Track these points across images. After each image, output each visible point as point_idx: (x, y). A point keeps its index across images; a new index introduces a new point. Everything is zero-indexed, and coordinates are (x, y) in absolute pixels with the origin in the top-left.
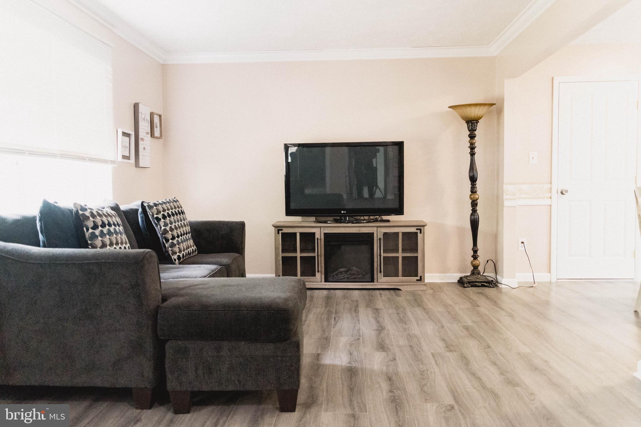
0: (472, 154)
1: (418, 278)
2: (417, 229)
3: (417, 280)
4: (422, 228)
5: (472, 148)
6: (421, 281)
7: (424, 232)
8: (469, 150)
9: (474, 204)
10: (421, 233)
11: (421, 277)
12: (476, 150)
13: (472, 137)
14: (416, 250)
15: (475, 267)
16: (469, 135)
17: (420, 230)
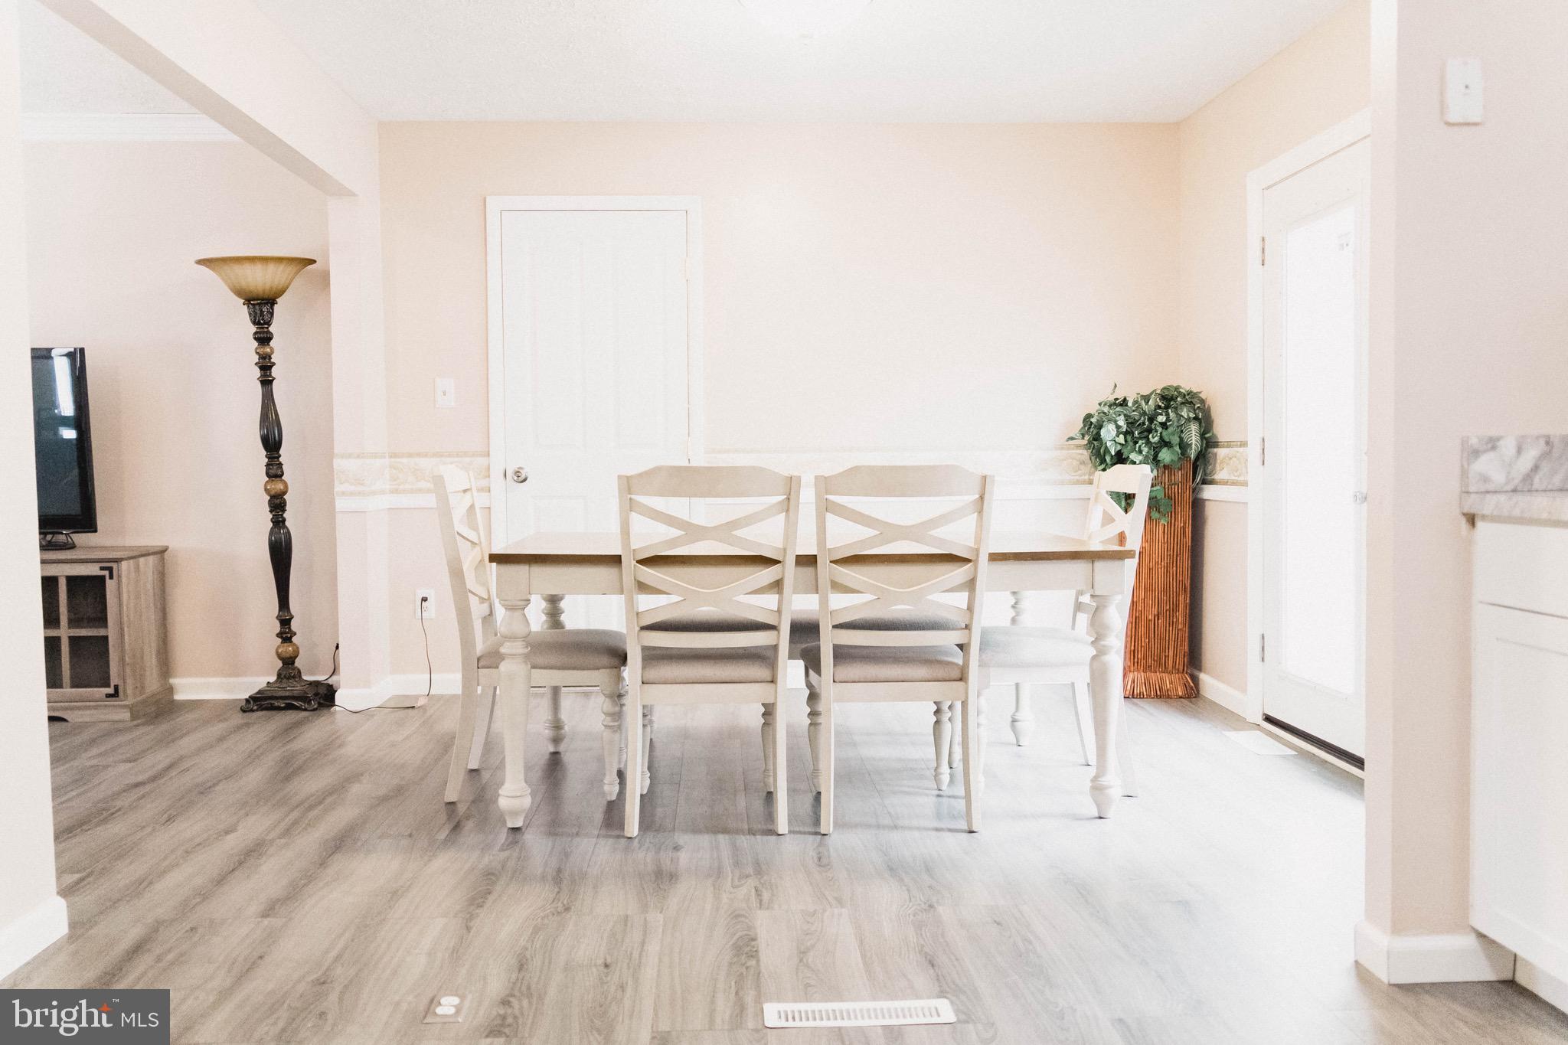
0: (267, 382)
1: (111, 690)
2: (102, 569)
3: (108, 696)
4: (114, 565)
5: (265, 366)
6: (118, 696)
7: (119, 576)
8: (257, 373)
9: (277, 505)
10: (111, 577)
11: (116, 688)
12: (274, 372)
13: (264, 338)
14: (102, 620)
15: (288, 662)
16: (255, 333)
17: (110, 570)
